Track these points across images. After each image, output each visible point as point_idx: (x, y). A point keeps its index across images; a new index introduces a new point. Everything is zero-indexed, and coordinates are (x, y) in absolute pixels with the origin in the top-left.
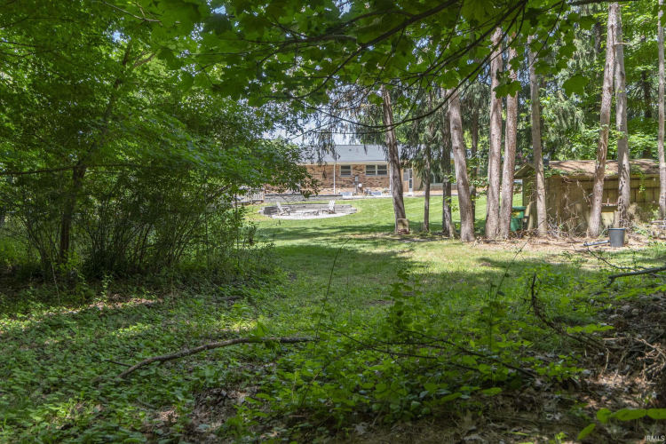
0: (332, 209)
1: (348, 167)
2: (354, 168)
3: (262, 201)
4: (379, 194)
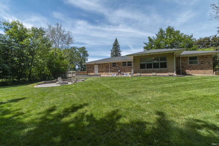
2: (117, 64)
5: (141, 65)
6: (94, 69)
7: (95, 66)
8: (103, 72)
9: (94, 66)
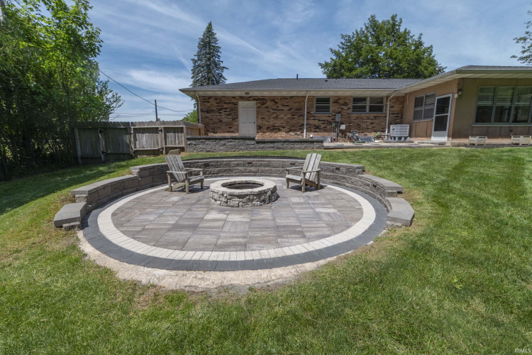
0: (311, 176)
1: (326, 100)
2: (336, 102)
3: (182, 149)
4: (369, 140)
5: (479, 108)
6: (235, 118)
7: (241, 103)
8: (280, 130)
9: (236, 104)
